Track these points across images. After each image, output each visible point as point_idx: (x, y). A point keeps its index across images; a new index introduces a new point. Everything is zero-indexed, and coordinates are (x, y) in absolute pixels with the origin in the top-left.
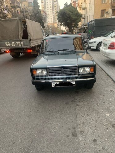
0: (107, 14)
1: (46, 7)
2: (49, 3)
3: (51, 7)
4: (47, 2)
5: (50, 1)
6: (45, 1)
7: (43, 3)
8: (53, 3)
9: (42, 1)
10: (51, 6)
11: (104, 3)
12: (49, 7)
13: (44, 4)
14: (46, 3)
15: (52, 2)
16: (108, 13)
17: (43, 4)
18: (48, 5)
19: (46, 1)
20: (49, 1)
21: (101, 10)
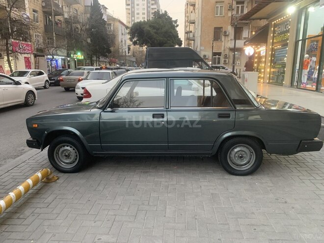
0: (225, 35)
1: (136, 14)
2: (141, 7)
3: (143, 14)
4: (138, 5)
5: (144, 2)
6: (133, 3)
7: (128, 5)
8: (148, 7)
9: (128, 2)
10: (144, 12)
11: (219, 15)
12: (141, 14)
13: (132, 8)
14: (135, 5)
15: (147, 5)
16: (227, 34)
17: (129, 7)
18: (138, 9)
19: (136, 3)
20: (141, 2)
21: (215, 28)
